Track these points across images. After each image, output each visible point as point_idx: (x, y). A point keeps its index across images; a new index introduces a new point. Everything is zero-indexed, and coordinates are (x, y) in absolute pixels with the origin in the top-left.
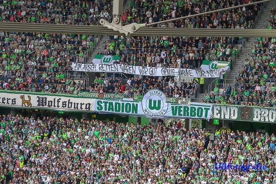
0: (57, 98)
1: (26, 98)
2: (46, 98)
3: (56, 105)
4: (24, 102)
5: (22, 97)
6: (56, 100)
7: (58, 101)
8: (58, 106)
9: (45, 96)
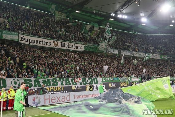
0: (69, 43)
1: (56, 43)
2: (65, 43)
3: (69, 47)
4: (55, 44)
5: (54, 42)
6: (69, 45)
7: (70, 45)
8: (70, 47)
9: (64, 42)
